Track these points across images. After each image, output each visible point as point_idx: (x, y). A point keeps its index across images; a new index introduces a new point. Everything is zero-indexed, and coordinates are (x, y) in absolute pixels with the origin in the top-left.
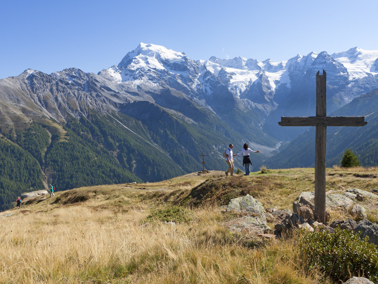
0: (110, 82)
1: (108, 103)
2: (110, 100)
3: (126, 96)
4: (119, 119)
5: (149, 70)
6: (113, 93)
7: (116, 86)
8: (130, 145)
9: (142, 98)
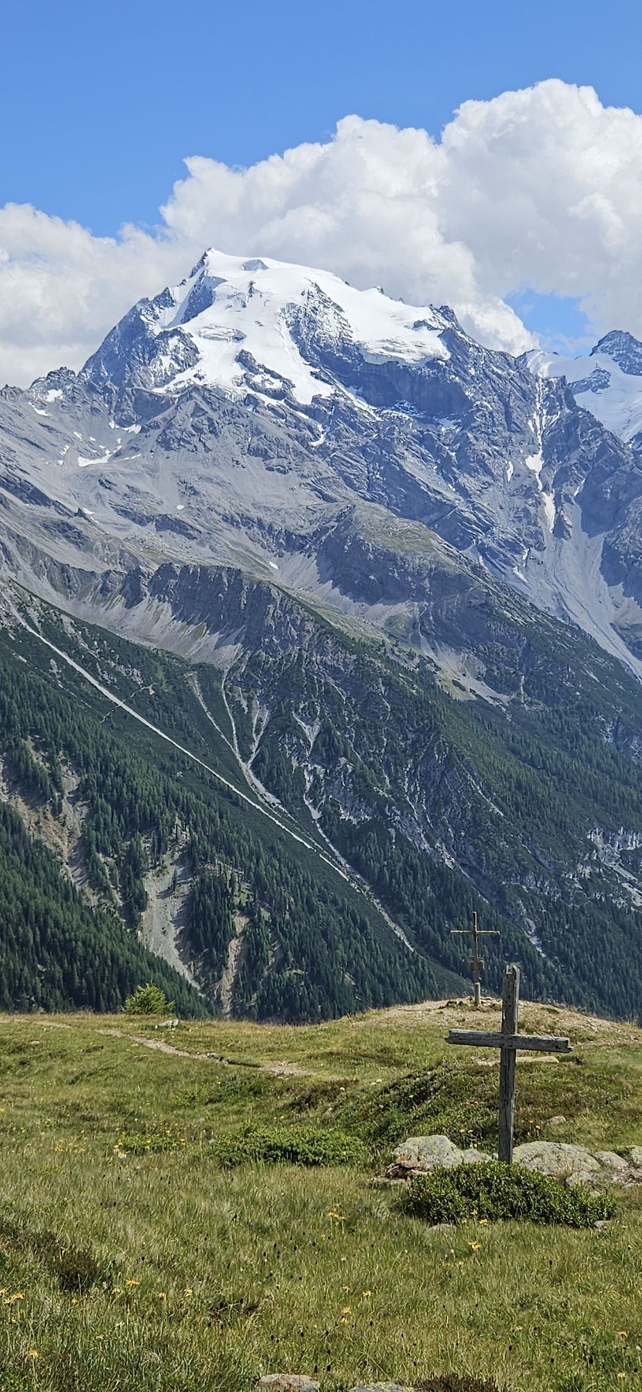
0: (40, 459)
1: (26, 567)
2: (37, 553)
3: (121, 535)
4: (77, 654)
5: (250, 400)
6: (51, 513)
7: (67, 479)
8: (132, 790)
9: (206, 550)
